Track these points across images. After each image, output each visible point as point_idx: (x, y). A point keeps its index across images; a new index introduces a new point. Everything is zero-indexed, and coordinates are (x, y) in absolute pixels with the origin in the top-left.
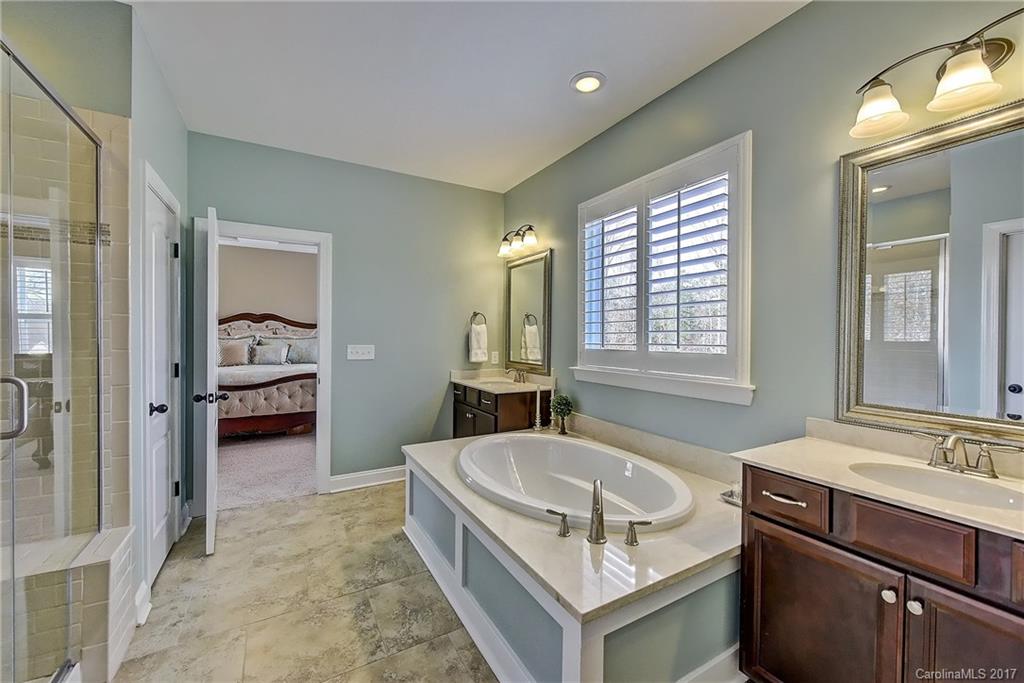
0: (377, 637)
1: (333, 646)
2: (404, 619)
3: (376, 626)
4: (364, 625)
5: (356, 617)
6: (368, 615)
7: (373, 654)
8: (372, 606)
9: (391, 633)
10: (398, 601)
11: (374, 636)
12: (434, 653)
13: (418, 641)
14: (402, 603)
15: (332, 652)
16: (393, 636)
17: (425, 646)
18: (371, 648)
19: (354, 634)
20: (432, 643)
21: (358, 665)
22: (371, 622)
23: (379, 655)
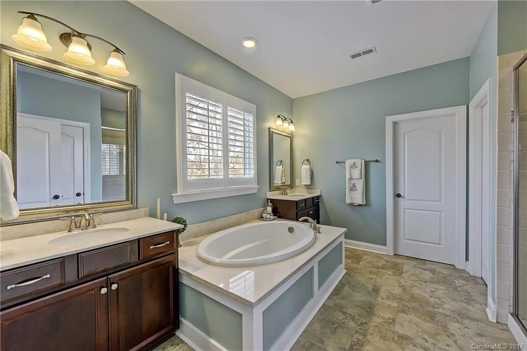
0: (360, 327)
1: (382, 341)
2: (341, 325)
3: (356, 332)
4: (361, 337)
5: (363, 346)
6: (356, 341)
7: (366, 323)
8: (349, 344)
9: (352, 324)
10: (335, 334)
11: (360, 329)
12: (343, 306)
13: (345, 313)
14: (334, 332)
15: (384, 338)
16: (352, 322)
17: (344, 310)
18: (365, 325)
19: (369, 337)
20: (341, 308)
21: (375, 324)
22: (356, 336)
23: (364, 321)
